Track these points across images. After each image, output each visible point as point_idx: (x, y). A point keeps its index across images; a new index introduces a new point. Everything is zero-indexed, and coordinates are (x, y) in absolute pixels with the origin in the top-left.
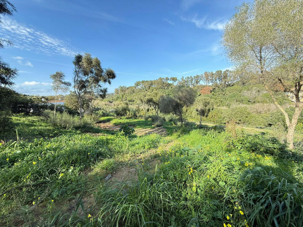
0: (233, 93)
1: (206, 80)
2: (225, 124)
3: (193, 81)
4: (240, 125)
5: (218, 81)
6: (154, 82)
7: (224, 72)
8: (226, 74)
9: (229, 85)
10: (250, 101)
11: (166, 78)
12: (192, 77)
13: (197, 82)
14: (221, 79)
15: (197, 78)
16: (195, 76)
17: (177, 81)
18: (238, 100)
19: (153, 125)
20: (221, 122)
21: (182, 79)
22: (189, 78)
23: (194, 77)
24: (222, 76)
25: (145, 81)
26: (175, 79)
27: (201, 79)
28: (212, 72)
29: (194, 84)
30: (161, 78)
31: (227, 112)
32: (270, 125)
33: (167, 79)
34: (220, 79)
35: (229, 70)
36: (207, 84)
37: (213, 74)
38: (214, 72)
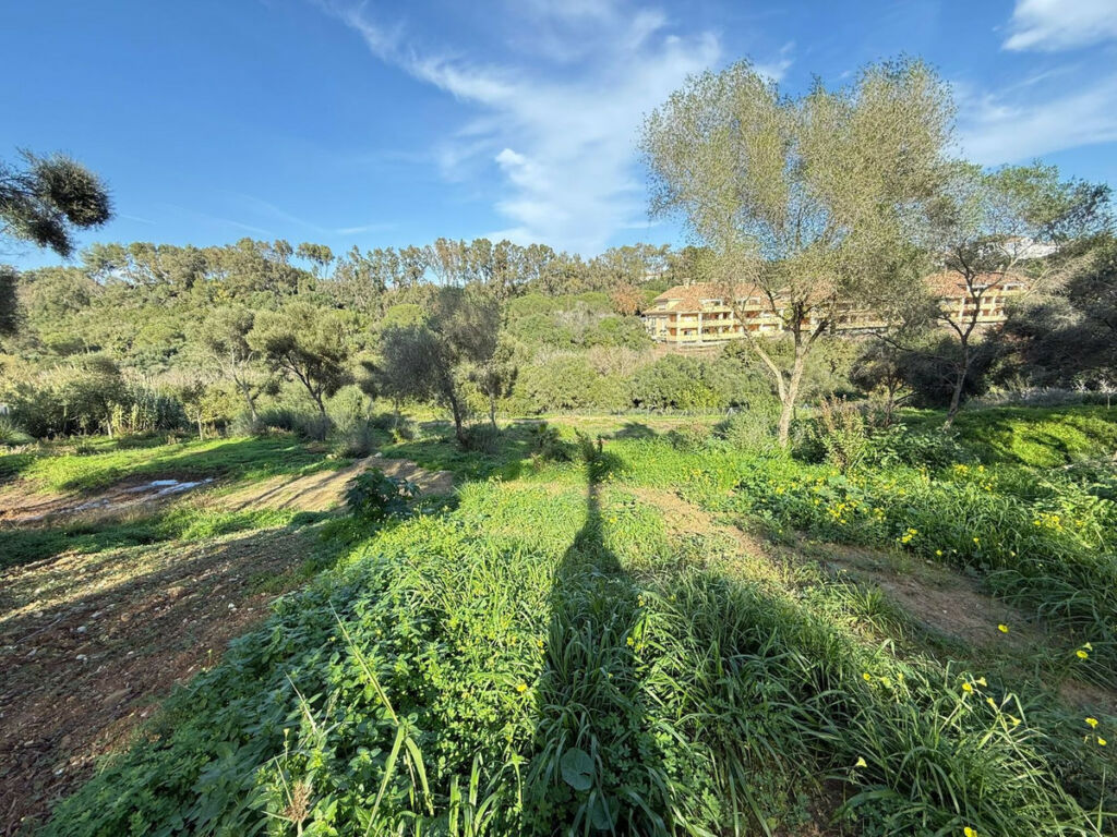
0: (532, 317)
1: (445, 268)
2: (538, 413)
3: (401, 268)
4: (575, 411)
5: (482, 273)
6: (212, 257)
7: (497, 246)
8: (504, 254)
9: (513, 291)
10: (576, 340)
11: (278, 244)
12: (394, 252)
13: (416, 275)
14: (491, 270)
15: (412, 257)
16: (406, 250)
17: (334, 265)
18: (546, 339)
19: (329, 456)
20: (526, 410)
21: (353, 255)
22: (382, 254)
23: (402, 252)
24: (491, 260)
25: (153, 249)
26: (323, 252)
27: (428, 264)
28: (462, 243)
29: (403, 278)
30: (249, 240)
31: (541, 378)
32: (637, 403)
33: (285, 249)
34: (489, 271)
35: (509, 243)
36: (448, 281)
37: (465, 251)
38: (468, 244)
